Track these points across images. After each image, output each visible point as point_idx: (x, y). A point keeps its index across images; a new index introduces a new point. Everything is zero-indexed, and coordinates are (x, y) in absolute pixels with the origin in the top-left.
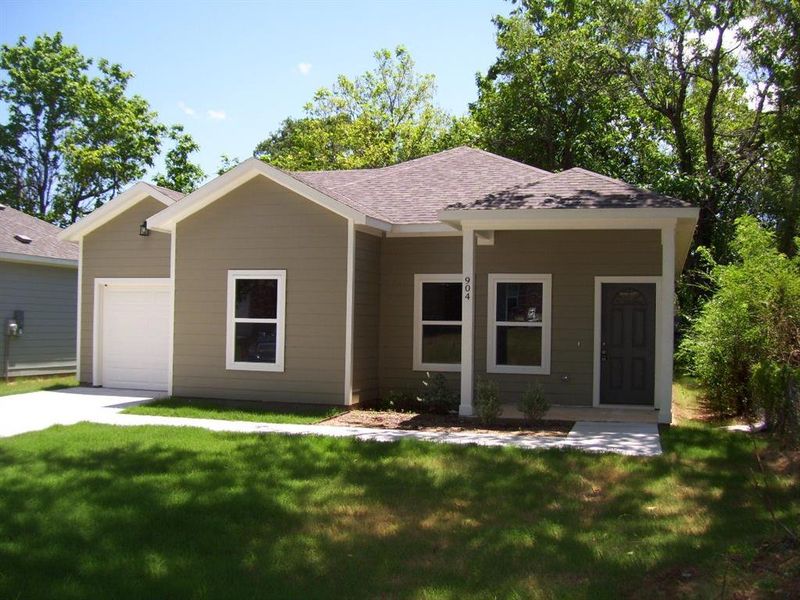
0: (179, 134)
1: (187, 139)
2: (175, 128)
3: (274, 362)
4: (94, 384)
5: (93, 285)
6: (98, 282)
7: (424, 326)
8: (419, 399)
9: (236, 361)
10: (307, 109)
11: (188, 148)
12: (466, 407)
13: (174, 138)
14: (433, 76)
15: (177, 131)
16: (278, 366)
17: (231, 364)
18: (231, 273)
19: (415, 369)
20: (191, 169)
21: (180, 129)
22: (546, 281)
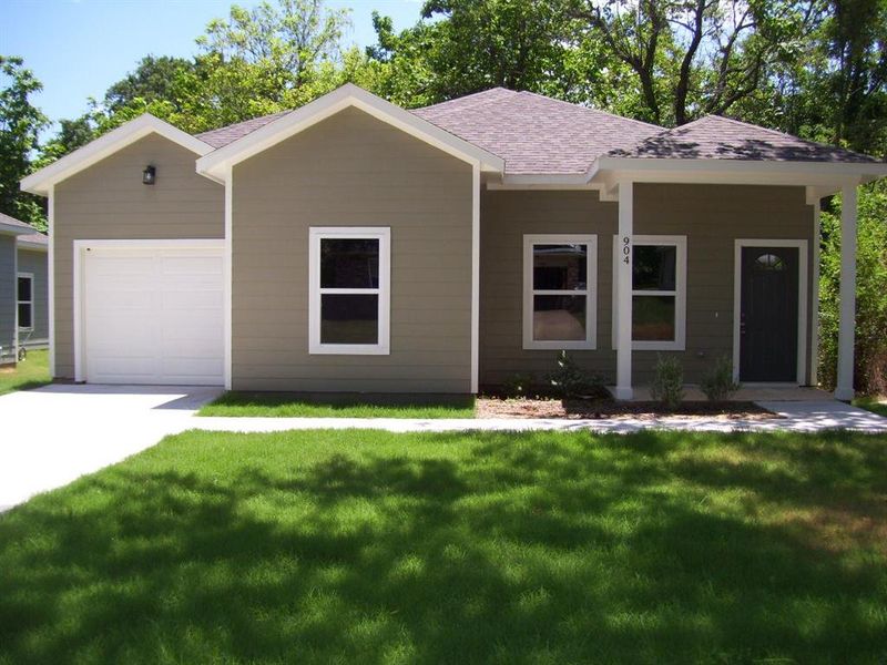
0: (17, 69)
1: (27, 76)
2: (12, 61)
3: (376, 342)
4: (77, 380)
5: (72, 249)
6: (79, 245)
7: (536, 297)
8: (554, 383)
9: (322, 342)
10: (198, 42)
11: (30, 86)
12: (624, 389)
13: (10, 73)
14: (351, 10)
15: (13, 65)
16: (382, 346)
17: (316, 346)
18: (312, 230)
19: (525, 347)
20: (34, 113)
21: (19, 62)
22: (680, 243)
